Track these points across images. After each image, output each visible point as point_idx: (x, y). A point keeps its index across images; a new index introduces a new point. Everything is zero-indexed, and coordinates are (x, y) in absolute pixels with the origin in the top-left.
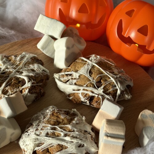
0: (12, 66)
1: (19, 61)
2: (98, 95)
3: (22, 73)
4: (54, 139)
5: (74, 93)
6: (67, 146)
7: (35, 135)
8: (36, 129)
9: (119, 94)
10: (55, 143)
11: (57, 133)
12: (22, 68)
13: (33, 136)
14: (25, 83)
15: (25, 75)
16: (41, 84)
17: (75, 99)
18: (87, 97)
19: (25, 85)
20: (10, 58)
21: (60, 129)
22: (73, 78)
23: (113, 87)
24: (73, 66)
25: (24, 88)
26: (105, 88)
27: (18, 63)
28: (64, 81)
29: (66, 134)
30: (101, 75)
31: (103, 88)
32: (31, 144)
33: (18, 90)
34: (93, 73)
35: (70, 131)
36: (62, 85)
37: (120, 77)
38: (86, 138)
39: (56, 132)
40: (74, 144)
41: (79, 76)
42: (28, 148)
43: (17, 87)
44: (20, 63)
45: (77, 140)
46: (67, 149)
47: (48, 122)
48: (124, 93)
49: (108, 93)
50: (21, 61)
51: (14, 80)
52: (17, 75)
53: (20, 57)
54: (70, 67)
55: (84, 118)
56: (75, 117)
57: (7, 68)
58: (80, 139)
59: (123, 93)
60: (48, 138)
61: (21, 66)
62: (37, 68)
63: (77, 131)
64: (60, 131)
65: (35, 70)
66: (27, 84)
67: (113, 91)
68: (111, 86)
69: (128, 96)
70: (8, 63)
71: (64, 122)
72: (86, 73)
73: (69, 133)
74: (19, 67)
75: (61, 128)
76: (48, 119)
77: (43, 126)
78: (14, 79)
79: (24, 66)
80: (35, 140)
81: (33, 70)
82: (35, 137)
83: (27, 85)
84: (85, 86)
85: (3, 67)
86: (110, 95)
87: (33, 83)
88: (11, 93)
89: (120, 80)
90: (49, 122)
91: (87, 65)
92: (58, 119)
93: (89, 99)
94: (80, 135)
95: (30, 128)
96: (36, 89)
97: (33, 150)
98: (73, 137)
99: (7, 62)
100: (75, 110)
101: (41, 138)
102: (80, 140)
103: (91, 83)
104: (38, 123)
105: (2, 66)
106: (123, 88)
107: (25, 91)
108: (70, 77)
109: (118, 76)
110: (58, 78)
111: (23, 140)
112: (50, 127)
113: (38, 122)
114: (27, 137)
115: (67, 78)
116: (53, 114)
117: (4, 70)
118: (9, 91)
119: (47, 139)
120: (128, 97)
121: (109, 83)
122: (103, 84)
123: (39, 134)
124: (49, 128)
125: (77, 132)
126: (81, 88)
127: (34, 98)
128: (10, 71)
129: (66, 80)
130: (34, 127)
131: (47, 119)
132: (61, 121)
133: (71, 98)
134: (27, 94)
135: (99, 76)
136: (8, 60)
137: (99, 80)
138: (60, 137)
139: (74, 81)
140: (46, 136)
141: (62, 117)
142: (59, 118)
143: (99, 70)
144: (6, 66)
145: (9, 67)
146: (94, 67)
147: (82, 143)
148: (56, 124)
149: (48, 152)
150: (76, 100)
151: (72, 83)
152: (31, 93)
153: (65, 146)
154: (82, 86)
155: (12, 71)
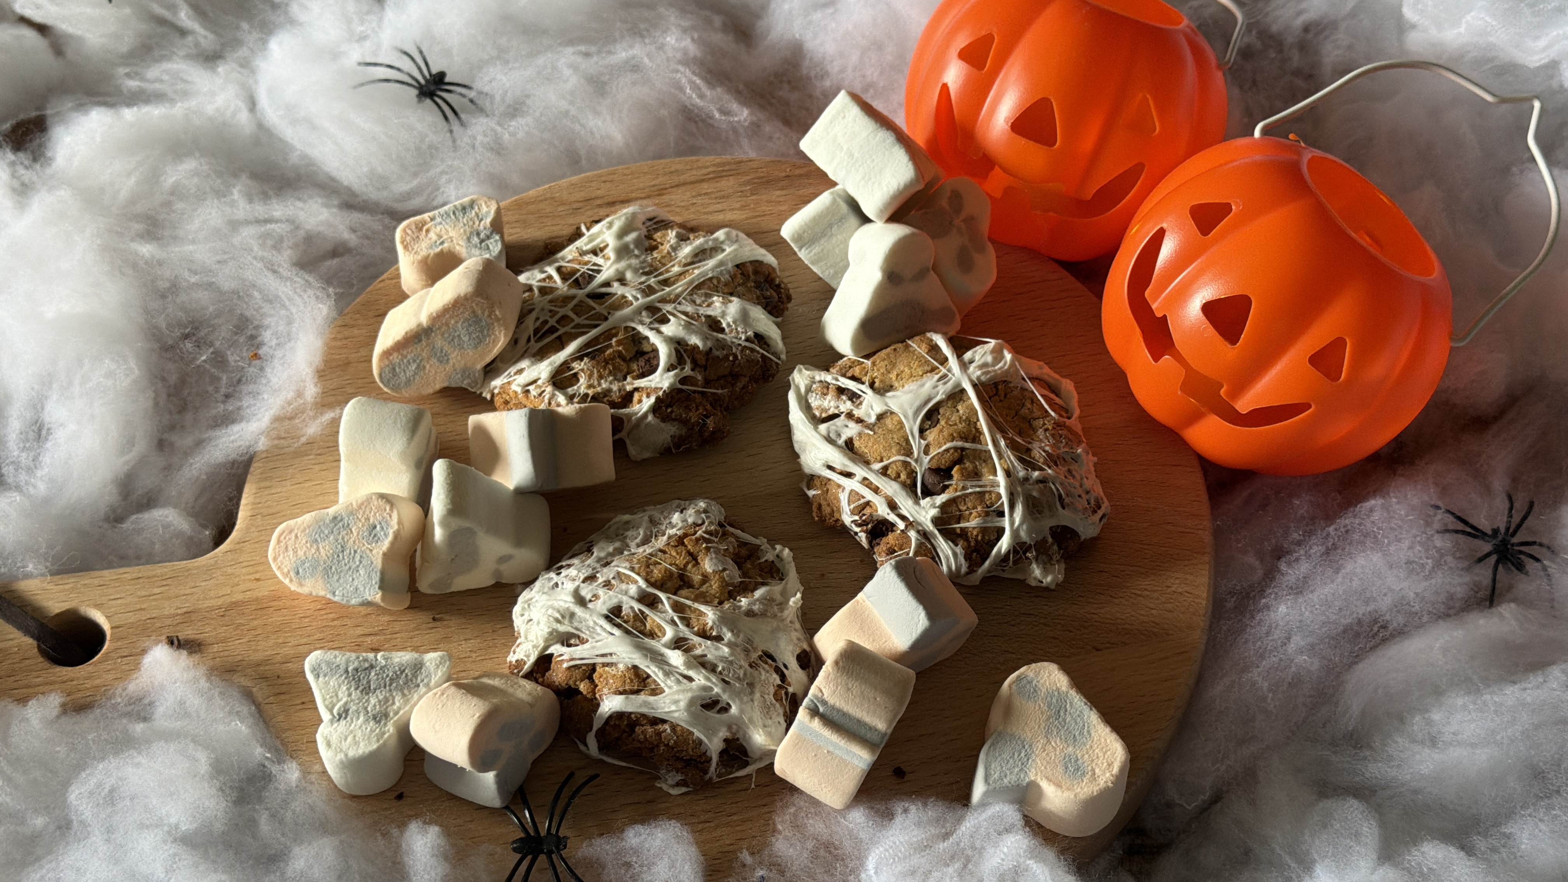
0: (643, 279)
1: (686, 265)
2: (910, 524)
3: (664, 320)
4: (628, 639)
5: (830, 480)
6: (662, 685)
7: (570, 599)
8: (589, 572)
9: (1003, 551)
10: (624, 655)
11: (654, 621)
12: (675, 300)
13: (564, 599)
14: (653, 370)
15: (670, 334)
16: (720, 391)
17: (823, 503)
18: (861, 518)
19: (650, 378)
20: (658, 236)
21: (670, 611)
22: (857, 413)
23: (987, 514)
24: (884, 360)
25: (643, 388)
26: (954, 508)
27: (676, 269)
28: (817, 413)
29: (686, 639)
30: (967, 445)
31: (944, 507)
32: (542, 626)
33: (615, 387)
34: (942, 422)
35: (704, 634)
36: (801, 427)
37: (1042, 481)
38: (751, 685)
39: (654, 618)
40: (691, 689)
41: (880, 417)
42: (530, 637)
43: (620, 376)
44: (680, 275)
45: (708, 679)
46: (655, 698)
47: (646, 566)
48: (1029, 555)
49: (958, 531)
50: (692, 263)
51: (619, 343)
52: (642, 323)
53: (697, 247)
54: (868, 363)
55: (795, 601)
56: (763, 584)
57: (622, 281)
58: (724, 680)
59: (1025, 553)
60: (608, 627)
61: (680, 289)
62: (734, 322)
63: (730, 645)
64: (668, 618)
65: (724, 325)
66: (662, 375)
67: (984, 530)
68: (979, 509)
69: (1046, 571)
70: (637, 257)
71: (704, 588)
72: (910, 413)
73: (696, 639)
74: (667, 289)
75: (678, 608)
76: (651, 554)
77: (618, 573)
78: (621, 336)
79: (691, 293)
80: (560, 618)
81: (714, 324)
82: (567, 605)
83: (658, 380)
84: (877, 466)
85: (608, 269)
86: (961, 543)
87: (684, 380)
88: (583, 390)
89: (1035, 494)
90: (648, 567)
91: (937, 377)
92: (690, 566)
93: (870, 526)
94: (731, 662)
95: (575, 561)
96: (688, 409)
97: (539, 649)
98: (702, 663)
99: (636, 252)
100: (787, 551)
101: (588, 616)
102: (721, 684)
103: (906, 464)
104: (612, 555)
105: (609, 263)
106: (1029, 532)
107: (640, 401)
108: (846, 406)
109: (1036, 474)
110: (803, 390)
111: (529, 596)
112: (639, 587)
113: (611, 549)
114: (546, 590)
115: (832, 404)
116: (680, 541)
117: (607, 284)
118: (583, 380)
119: (604, 630)
120: (1045, 576)
121: (978, 489)
122: (951, 489)
123: (588, 597)
124: (633, 590)
125: (726, 650)
126: (860, 472)
127: (669, 439)
128: (624, 297)
129: (826, 411)
130: (589, 562)
131: (649, 551)
132: (697, 578)
133: (811, 493)
134: (645, 416)
135: (956, 449)
136: (647, 243)
137: (944, 463)
138: (653, 643)
139: (851, 430)
140: (607, 617)
141: (708, 565)
142: (694, 566)
143: (971, 421)
144: (617, 270)
145: (629, 275)
146: (961, 399)
147: (725, 697)
148: (669, 584)
149: (590, 678)
150: (826, 510)
151: (839, 435)
152: (665, 418)
153: (655, 681)
154: (867, 463)
155: (630, 298)
